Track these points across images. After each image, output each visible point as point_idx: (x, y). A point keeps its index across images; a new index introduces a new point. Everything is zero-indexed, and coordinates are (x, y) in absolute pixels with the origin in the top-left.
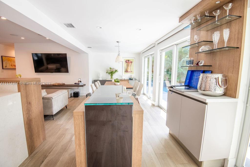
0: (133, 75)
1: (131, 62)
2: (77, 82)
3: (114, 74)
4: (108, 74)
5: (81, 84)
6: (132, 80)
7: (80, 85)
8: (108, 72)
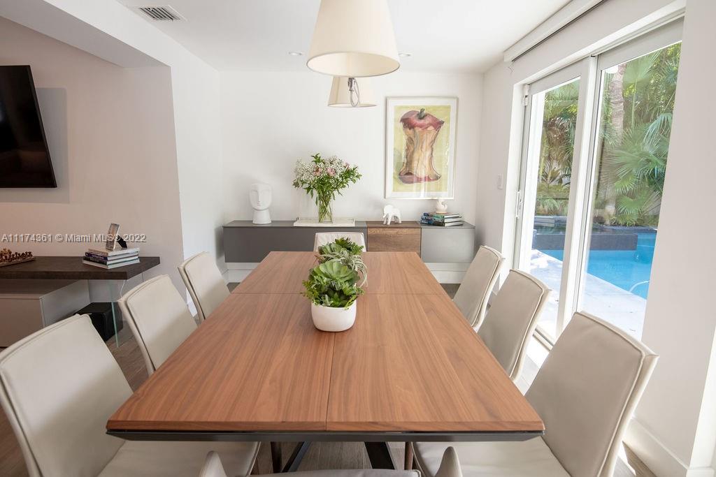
0: (448, 198)
1: (438, 124)
2: (101, 248)
3: (335, 192)
4: (302, 191)
5: (118, 257)
6: (441, 224)
7: (111, 265)
8: (303, 182)
